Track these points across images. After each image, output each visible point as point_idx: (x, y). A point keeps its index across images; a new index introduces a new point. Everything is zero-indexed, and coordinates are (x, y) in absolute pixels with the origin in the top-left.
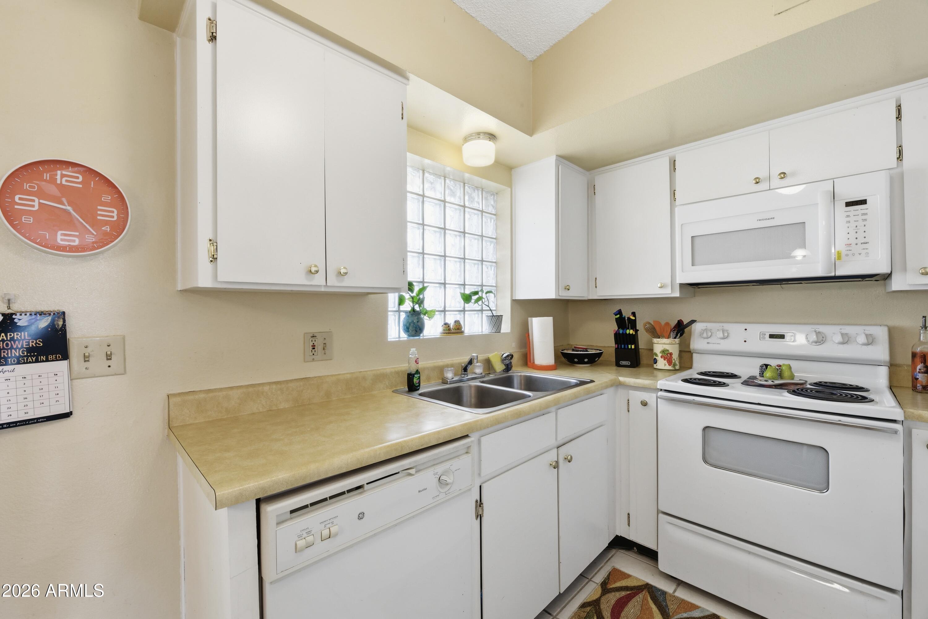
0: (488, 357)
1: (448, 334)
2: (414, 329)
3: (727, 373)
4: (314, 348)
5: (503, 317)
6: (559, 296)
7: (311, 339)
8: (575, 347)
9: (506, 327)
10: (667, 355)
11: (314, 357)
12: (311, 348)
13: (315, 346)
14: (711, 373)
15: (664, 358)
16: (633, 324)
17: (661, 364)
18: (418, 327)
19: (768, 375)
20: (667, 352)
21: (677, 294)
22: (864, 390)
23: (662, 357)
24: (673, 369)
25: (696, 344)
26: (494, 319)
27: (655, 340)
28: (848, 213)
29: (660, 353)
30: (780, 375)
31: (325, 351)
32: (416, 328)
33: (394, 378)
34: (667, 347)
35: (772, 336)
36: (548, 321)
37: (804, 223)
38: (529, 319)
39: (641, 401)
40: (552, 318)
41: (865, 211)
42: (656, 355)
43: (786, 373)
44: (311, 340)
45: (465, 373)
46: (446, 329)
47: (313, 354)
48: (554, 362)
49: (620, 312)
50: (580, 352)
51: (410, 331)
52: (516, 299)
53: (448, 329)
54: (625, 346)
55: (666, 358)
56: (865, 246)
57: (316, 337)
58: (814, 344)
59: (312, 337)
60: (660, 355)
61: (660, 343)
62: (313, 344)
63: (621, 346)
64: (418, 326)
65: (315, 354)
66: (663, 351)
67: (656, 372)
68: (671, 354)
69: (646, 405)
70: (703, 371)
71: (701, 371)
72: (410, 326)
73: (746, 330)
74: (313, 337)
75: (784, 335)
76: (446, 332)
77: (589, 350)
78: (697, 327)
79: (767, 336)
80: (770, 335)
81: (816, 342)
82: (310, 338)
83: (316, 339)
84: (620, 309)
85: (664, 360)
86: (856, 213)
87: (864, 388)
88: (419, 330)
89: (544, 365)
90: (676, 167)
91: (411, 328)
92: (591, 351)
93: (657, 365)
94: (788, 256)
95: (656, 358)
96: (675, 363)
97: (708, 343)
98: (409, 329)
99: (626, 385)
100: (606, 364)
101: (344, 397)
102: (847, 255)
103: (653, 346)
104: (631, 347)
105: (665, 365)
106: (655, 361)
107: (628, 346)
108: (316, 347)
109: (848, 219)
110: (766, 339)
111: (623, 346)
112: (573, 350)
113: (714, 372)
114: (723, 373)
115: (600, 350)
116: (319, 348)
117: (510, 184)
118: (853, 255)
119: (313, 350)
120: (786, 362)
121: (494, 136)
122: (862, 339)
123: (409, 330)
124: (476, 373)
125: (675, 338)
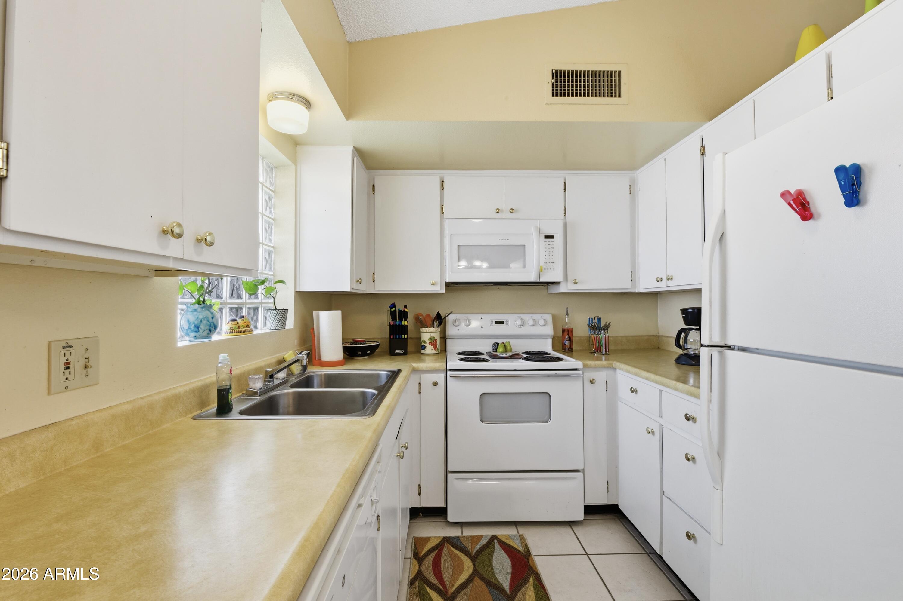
0: (283, 358)
1: (239, 333)
2: (208, 327)
3: (476, 352)
4: (68, 368)
5: (288, 310)
6: (353, 288)
7: (64, 352)
8: (353, 340)
9: (290, 323)
10: (434, 341)
11: (67, 383)
12: (63, 367)
13: (68, 363)
14: (466, 353)
15: (431, 344)
16: (404, 315)
17: (429, 349)
18: (212, 325)
19: (500, 350)
20: (434, 339)
21: (443, 291)
22: (547, 354)
23: (429, 343)
24: (437, 352)
25: (451, 330)
26: (280, 314)
27: (424, 329)
28: (546, 243)
29: (428, 340)
30: (506, 350)
31: (87, 372)
32: (210, 326)
33: (188, 400)
34: (433, 335)
35: (497, 323)
36: (337, 314)
37: (525, 245)
38: (315, 313)
39: (433, 382)
40: (341, 311)
41: (553, 243)
42: (425, 342)
43: (509, 348)
44: (62, 353)
45: (272, 379)
46: (236, 327)
47: (67, 379)
48: (343, 357)
49: (393, 306)
50: (360, 344)
51: (201, 331)
52: (300, 291)
53: (237, 327)
54: (399, 336)
55: (433, 344)
56: (553, 264)
57: (71, 346)
58: (519, 327)
59: (65, 347)
60: (428, 342)
61: (428, 331)
62: (67, 360)
63: (396, 337)
64: (213, 323)
65: (70, 377)
66: (431, 339)
67: (423, 357)
68: (436, 340)
69: (436, 385)
70: (461, 351)
71: (459, 352)
72: (202, 324)
73: (481, 318)
74: (67, 347)
75: (503, 322)
76: (236, 330)
77: (367, 342)
78: (450, 319)
79: (494, 323)
80: (496, 322)
81: (521, 326)
82: (61, 349)
83: (73, 352)
84: (394, 303)
85: (432, 346)
86: (549, 243)
87: (548, 353)
88: (214, 329)
89: (335, 361)
90: (445, 187)
91: (202, 327)
92: (369, 344)
93: (425, 351)
94: (508, 267)
95: (424, 344)
96: (438, 348)
97: (458, 330)
98: (199, 328)
99: (419, 370)
100: (382, 355)
101: (124, 443)
102: (545, 269)
103: (420, 335)
104: (404, 336)
105: (432, 350)
106: (424, 348)
107: (402, 336)
108: (71, 366)
109: (546, 246)
110: (494, 325)
111: (397, 336)
112: (352, 343)
113: (467, 352)
114: (473, 352)
115: (377, 342)
116: (77, 366)
117: (295, 159)
118: (548, 269)
119: (67, 372)
120: (507, 340)
121: (310, 104)
122: (531, 322)
123: (199, 330)
124: (279, 378)
125: (438, 327)
